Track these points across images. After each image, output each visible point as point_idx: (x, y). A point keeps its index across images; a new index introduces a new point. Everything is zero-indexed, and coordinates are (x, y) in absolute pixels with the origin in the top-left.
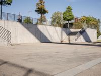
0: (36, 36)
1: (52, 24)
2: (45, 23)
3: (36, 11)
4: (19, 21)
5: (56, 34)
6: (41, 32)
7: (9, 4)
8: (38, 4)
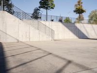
0: (74, 34)
1: (89, 22)
2: (82, 21)
3: (75, 11)
4: (61, 21)
5: (93, 31)
6: (79, 29)
7: (53, 8)
8: (76, 5)
